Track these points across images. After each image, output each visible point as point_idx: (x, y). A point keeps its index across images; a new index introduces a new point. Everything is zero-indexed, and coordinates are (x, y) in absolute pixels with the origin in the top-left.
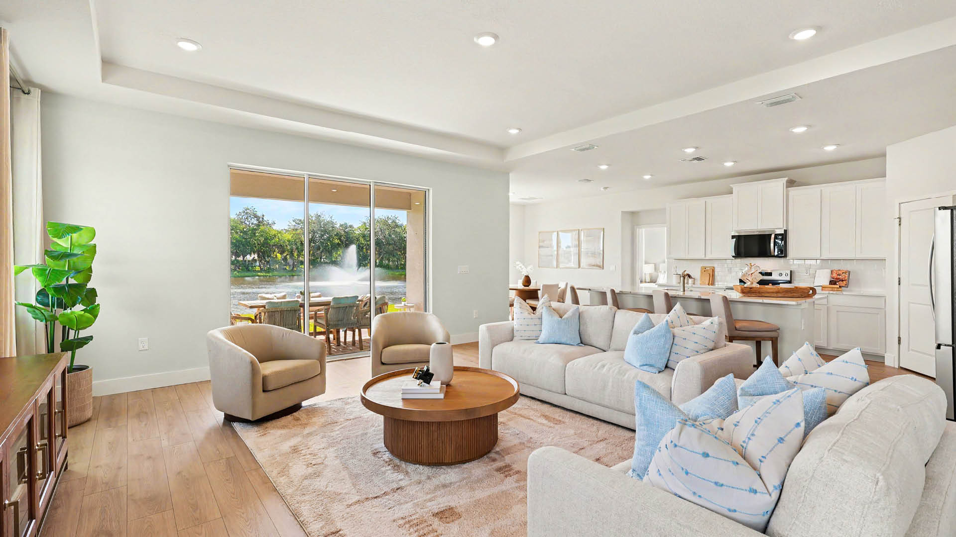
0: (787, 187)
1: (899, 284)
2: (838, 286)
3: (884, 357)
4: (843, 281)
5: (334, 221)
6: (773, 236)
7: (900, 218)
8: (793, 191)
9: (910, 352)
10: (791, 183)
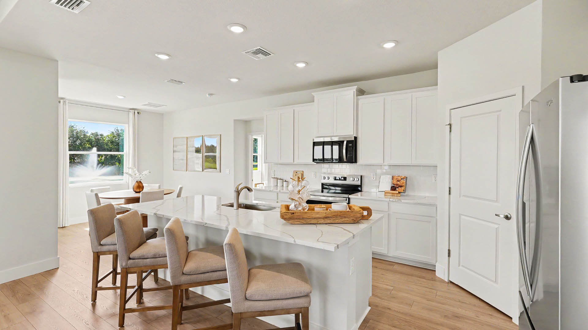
0: (357, 95)
1: (450, 194)
2: (397, 192)
3: (435, 266)
4: (401, 186)
5: (86, 131)
6: (345, 143)
7: (450, 125)
8: (363, 99)
9: (461, 267)
10: (361, 92)
